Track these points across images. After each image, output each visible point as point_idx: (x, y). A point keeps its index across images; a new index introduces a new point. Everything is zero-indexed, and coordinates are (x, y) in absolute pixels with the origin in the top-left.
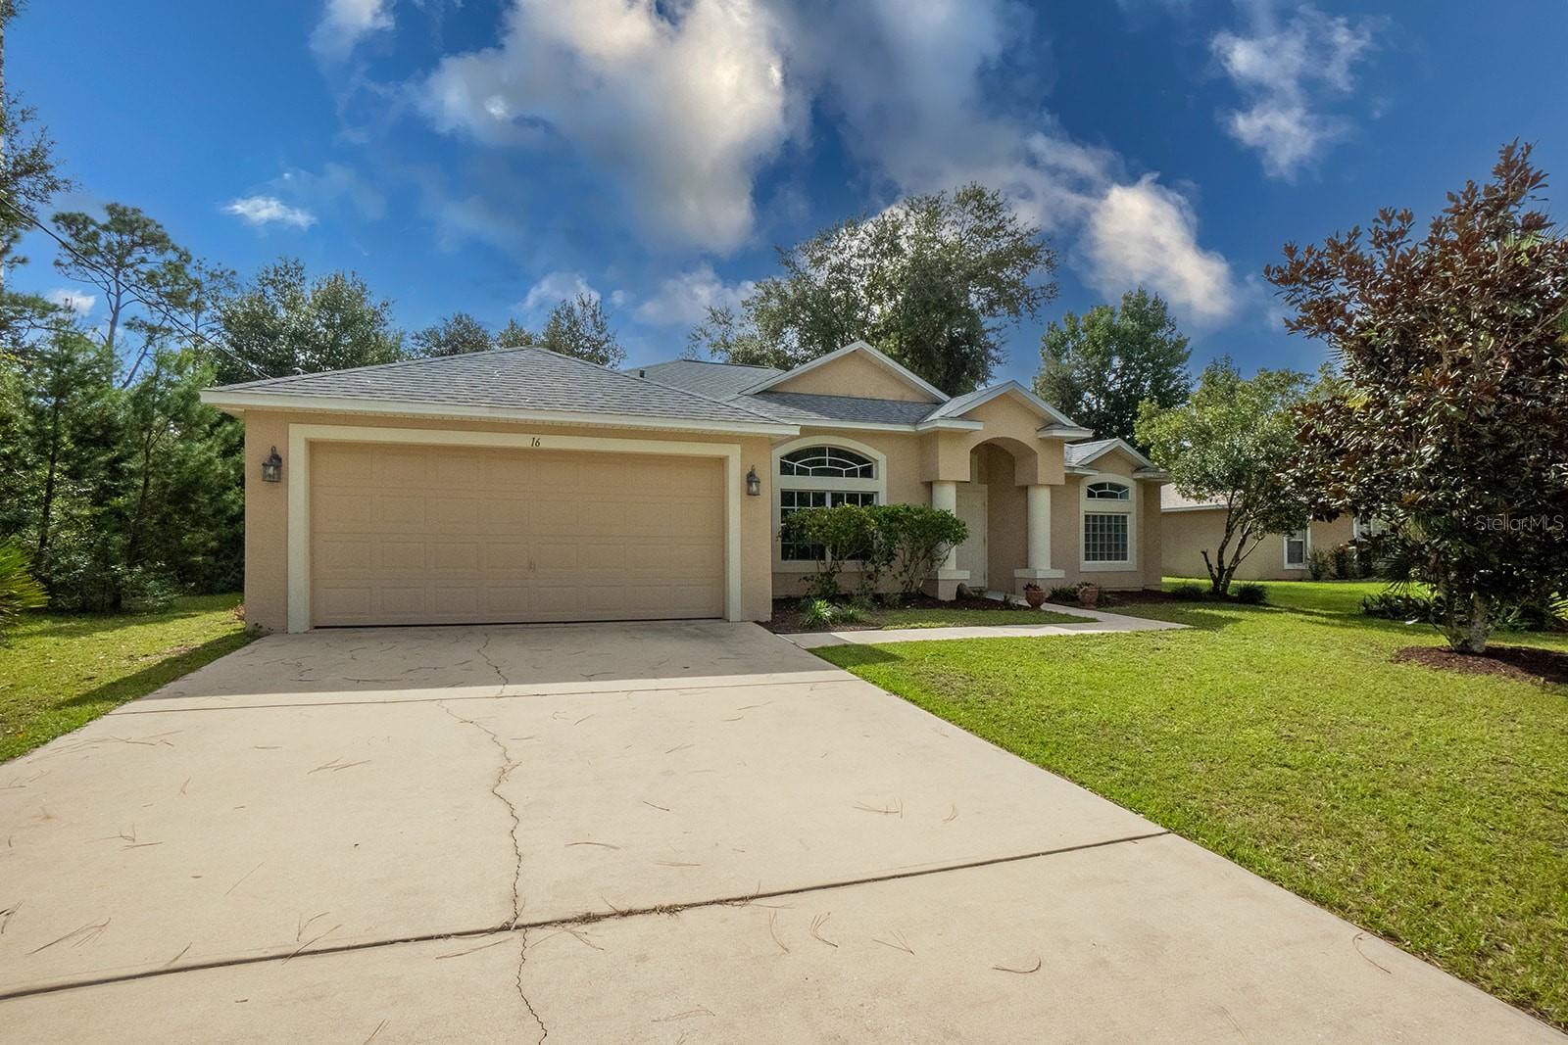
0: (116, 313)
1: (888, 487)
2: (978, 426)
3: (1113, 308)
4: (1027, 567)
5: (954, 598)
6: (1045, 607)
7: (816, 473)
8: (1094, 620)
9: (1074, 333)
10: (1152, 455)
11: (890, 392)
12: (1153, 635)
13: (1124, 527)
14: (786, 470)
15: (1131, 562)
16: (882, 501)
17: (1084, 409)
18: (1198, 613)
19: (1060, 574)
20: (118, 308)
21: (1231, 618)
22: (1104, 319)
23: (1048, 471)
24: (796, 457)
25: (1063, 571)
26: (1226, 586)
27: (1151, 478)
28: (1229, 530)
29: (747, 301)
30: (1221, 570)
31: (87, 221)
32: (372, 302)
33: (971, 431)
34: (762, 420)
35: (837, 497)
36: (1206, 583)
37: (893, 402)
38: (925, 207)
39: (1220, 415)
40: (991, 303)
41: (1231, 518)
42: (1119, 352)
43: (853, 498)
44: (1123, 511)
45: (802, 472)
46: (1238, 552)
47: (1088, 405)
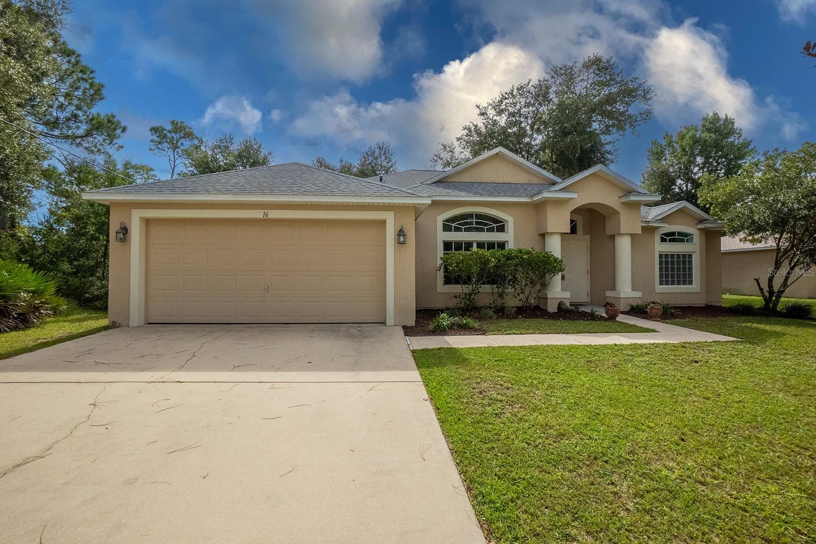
0: (173, 170)
1: (514, 238)
2: (575, 196)
3: (696, 127)
4: (614, 290)
5: (556, 311)
6: (621, 318)
7: (467, 230)
8: (654, 331)
9: (670, 144)
10: (712, 212)
11: (521, 178)
12: (699, 346)
13: (690, 262)
14: (447, 228)
15: (696, 286)
16: (511, 246)
17: (677, 190)
18: (746, 327)
19: (638, 294)
20: (174, 166)
21: (775, 332)
22: (690, 134)
23: (628, 223)
24: (454, 220)
25: (641, 293)
26: (775, 305)
27: (711, 228)
28: (778, 265)
29: (460, 138)
30: (771, 292)
31: (163, 129)
32: (264, 152)
33: (570, 199)
34: (407, 195)
35: (480, 245)
36: (757, 300)
37: (522, 185)
38: (563, 72)
39: (768, 179)
40: (607, 127)
41: (779, 256)
42: (701, 154)
43: (491, 245)
44: (691, 251)
45: (457, 229)
46: (787, 279)
47: (680, 188)
